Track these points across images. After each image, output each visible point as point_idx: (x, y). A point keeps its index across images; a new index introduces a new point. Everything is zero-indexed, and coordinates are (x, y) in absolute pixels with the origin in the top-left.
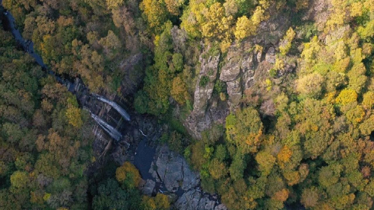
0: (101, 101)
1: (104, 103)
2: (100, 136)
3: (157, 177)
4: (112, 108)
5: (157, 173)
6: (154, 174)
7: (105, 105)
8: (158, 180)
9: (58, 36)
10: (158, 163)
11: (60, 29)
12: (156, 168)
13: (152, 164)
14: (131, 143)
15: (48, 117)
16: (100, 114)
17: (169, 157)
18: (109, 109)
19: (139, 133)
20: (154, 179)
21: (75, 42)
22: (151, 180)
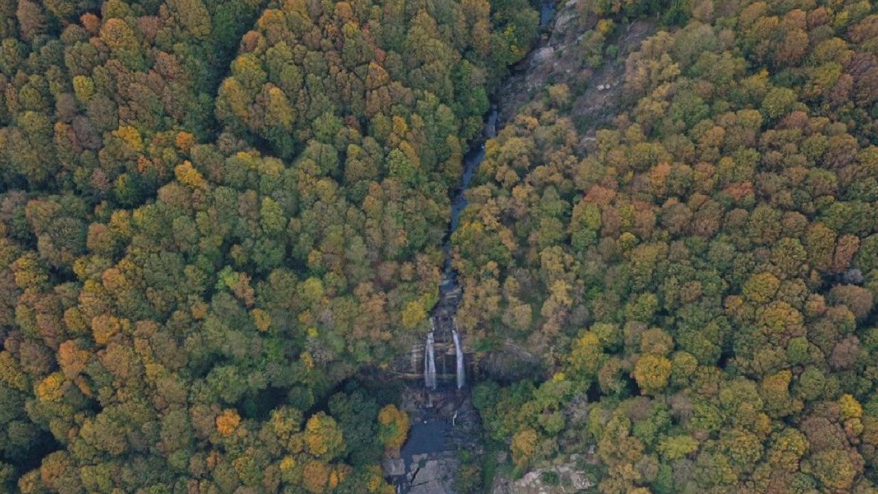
0: (452, 337)
1: (453, 342)
2: (415, 358)
3: (413, 472)
4: (455, 357)
5: (418, 469)
6: (414, 467)
7: (452, 345)
8: (409, 475)
9: (488, 239)
10: (430, 464)
11: (495, 237)
12: (422, 464)
13: (425, 456)
14: (434, 407)
15: (395, 281)
16: (438, 344)
17: (445, 478)
18: (449, 353)
19: (451, 413)
20: (408, 470)
21: (492, 265)
22: (404, 466)
